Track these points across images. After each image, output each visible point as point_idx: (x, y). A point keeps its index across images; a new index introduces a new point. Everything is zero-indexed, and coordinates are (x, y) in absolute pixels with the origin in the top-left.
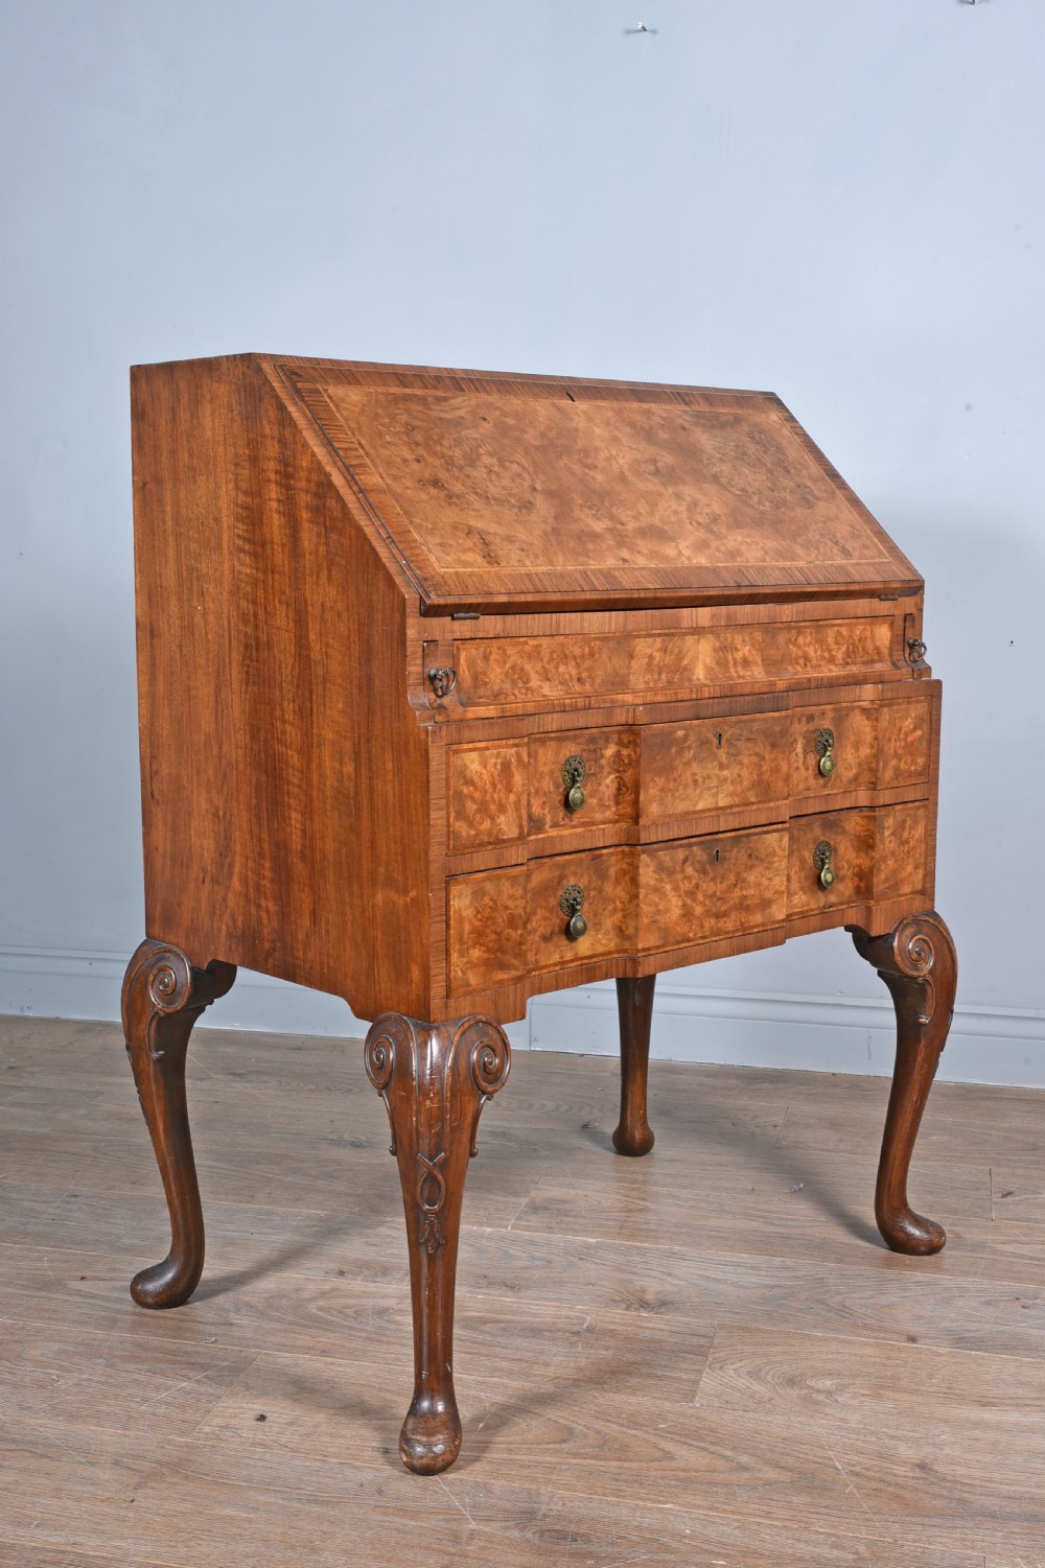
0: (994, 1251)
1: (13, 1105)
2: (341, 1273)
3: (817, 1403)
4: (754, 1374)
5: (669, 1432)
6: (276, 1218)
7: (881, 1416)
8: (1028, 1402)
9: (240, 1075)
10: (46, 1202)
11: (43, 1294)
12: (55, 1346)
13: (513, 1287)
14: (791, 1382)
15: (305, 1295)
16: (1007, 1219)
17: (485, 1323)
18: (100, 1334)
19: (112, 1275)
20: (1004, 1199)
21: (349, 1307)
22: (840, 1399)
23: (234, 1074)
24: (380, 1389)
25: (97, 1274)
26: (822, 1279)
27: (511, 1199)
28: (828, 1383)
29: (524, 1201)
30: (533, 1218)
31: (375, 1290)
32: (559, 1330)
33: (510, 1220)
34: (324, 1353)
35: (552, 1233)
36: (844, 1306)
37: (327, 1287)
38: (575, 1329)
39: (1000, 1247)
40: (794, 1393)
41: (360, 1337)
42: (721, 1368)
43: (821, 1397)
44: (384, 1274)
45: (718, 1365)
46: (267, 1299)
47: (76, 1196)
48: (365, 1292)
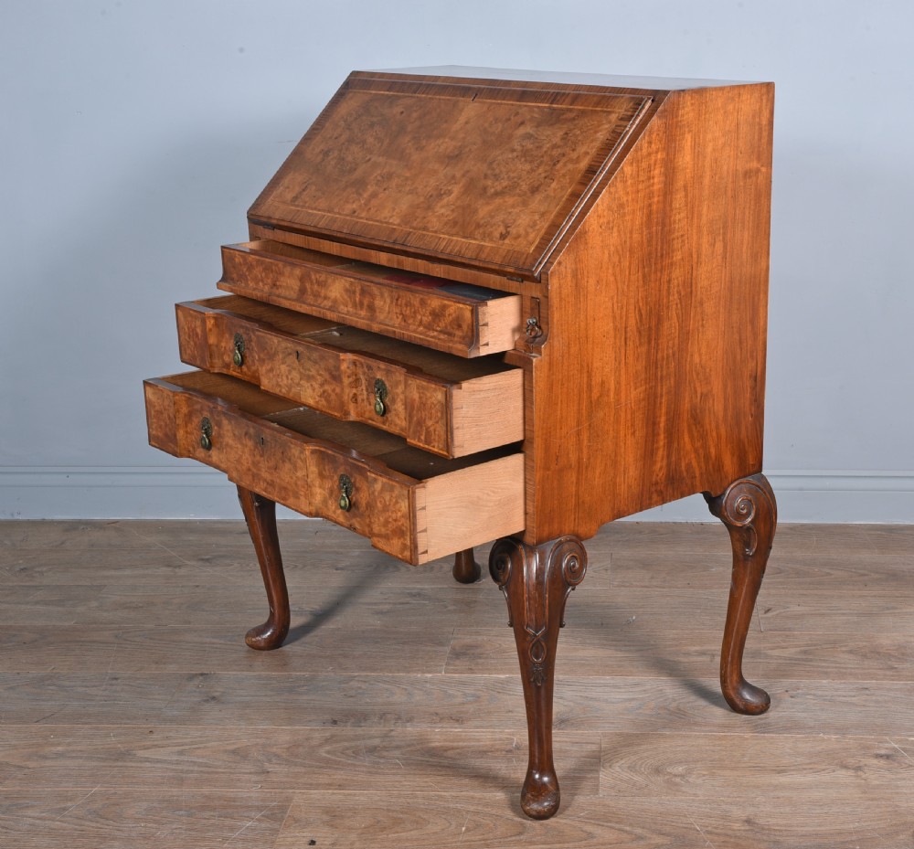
0: (767, 656)
1: (37, 603)
2: (335, 722)
3: (676, 784)
4: (632, 768)
5: (588, 819)
6: (274, 682)
7: (717, 789)
8: (805, 767)
9: (207, 560)
10: (94, 686)
11: (120, 764)
12: (145, 805)
13: (458, 719)
14: (658, 771)
15: (315, 743)
16: (771, 630)
17: (446, 751)
18: (175, 791)
19: (165, 742)
20: (767, 615)
21: (348, 749)
22: (690, 780)
23: (202, 560)
24: (388, 810)
25: (156, 743)
26: (661, 690)
27: (441, 648)
28: (680, 769)
29: (448, 649)
30: (457, 662)
31: (362, 733)
32: (497, 750)
33: (442, 666)
34: (341, 787)
35: (473, 673)
36: (679, 710)
37: (328, 734)
38: (508, 747)
39: (769, 652)
40: (660, 779)
41: (363, 772)
42: (610, 766)
43: (678, 780)
44: (365, 720)
45: (608, 764)
46: (288, 749)
47: (116, 679)
48: (356, 736)
